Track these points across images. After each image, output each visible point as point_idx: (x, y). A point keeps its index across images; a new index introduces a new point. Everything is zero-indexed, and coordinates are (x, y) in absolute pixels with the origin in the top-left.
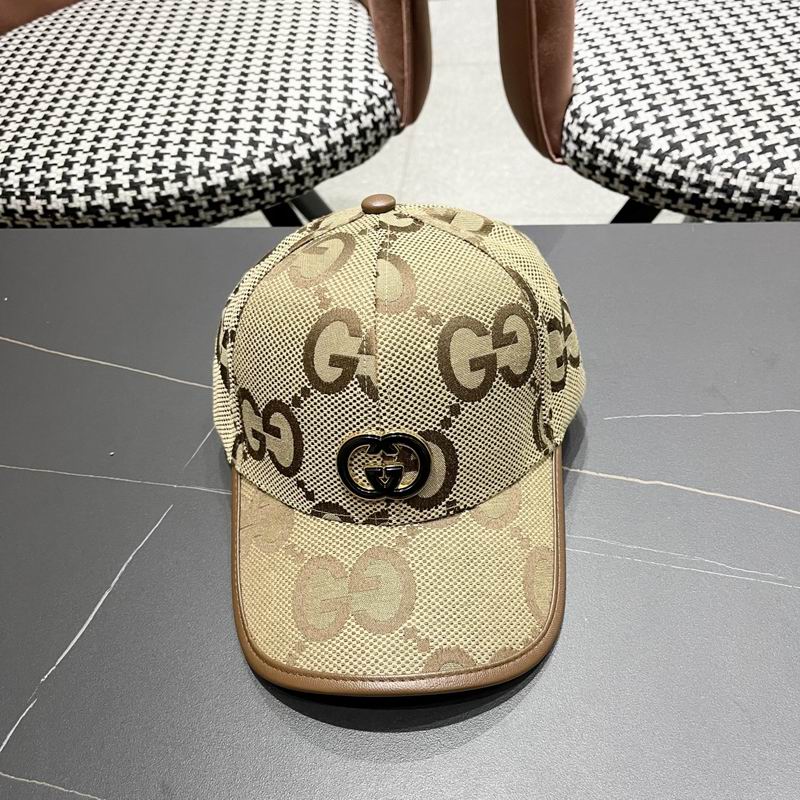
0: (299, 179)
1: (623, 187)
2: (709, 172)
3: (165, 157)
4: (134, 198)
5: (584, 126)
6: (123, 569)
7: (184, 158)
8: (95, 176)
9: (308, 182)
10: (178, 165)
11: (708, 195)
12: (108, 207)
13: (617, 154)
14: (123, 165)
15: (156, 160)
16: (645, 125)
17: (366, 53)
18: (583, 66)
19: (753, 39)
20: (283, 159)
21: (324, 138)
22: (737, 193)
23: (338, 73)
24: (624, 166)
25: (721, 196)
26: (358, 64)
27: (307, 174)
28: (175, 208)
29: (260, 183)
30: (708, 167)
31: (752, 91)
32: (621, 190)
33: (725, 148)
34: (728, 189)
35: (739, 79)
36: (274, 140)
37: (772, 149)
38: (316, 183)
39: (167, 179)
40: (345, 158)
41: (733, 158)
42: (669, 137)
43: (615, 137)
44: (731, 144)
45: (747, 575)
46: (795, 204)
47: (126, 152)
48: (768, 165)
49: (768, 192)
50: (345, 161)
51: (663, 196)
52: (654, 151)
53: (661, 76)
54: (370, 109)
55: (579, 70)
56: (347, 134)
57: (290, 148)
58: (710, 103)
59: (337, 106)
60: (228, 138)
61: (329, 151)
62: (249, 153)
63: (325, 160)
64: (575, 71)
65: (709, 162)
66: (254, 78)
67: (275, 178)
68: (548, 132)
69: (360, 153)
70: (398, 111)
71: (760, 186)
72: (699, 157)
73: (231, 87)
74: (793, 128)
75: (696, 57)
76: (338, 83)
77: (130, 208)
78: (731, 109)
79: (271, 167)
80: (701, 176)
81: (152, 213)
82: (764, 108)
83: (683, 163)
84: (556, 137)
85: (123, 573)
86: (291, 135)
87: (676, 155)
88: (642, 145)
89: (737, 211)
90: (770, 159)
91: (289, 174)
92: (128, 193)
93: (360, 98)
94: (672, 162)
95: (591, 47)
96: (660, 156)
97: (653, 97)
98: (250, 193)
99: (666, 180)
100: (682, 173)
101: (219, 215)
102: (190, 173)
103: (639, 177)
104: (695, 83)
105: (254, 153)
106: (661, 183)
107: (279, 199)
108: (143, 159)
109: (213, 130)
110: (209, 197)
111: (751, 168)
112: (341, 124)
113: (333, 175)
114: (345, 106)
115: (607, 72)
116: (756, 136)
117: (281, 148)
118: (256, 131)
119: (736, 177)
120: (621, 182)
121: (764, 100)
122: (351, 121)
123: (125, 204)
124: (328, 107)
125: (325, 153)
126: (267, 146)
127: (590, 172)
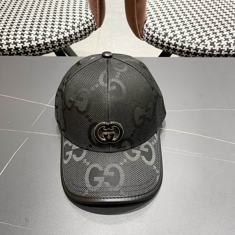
0: (66, 43)
1: (160, 47)
2: (184, 43)
3: (25, 35)
4: (15, 47)
5: (149, 29)
6: (13, 156)
7: (30, 35)
8: (2, 40)
9: (69, 44)
10: (29, 37)
11: (184, 50)
12: (7, 50)
13: (159, 37)
14: (11, 37)
15: (22, 36)
16: (167, 29)
17: (86, 6)
18: (149, 12)
19: (197, 6)
20: (61, 37)
21: (74, 31)
22: (192, 49)
23: (77, 11)
24: (161, 41)
25: (188, 50)
26: (83, 9)
27: (68, 41)
28: (28, 51)
29: (54, 44)
30: (184, 42)
31: (196, 20)
32: (160, 48)
33: (189, 36)
34: (189, 48)
35: (193, 17)
36: (58, 30)
37: (201, 37)
38: (71, 44)
39: (25, 41)
40: (80, 37)
41: (191, 39)
42: (173, 33)
43: (158, 32)
44: (190, 35)
45: (194, 154)
46: (208, 53)
47: (12, 33)
48: (200, 41)
49: (200, 49)
50: (80, 38)
51: (171, 50)
52: (169, 37)
53: (171, 15)
54: (87, 23)
55: (148, 13)
56: (80, 30)
57: (63, 33)
58: (185, 23)
59: (77, 21)
60: (44, 30)
61: (75, 35)
62: (51, 34)
63: (74, 37)
64: (147, 13)
65: (184, 40)
66: (52, 12)
67: (59, 42)
68: (139, 31)
69: (84, 36)
70: (95, 24)
71: (198, 47)
72: (182, 39)
73: (45, 14)
74: (207, 31)
75: (181, 10)
76: (77, 14)
77: (14, 50)
78: (190, 25)
79: (57, 39)
80: (182, 44)
81: (21, 51)
82: (199, 25)
83: (177, 40)
84: (142, 32)
85: (13, 158)
86: (63, 29)
87: (175, 38)
88: (166, 35)
89: (192, 54)
90: (201, 39)
91: (63, 41)
92: (13, 45)
93: (84, 19)
94: (174, 40)
95: (151, 6)
96: (171, 38)
97: (169, 21)
98: (51, 46)
99: (173, 45)
100: (177, 43)
101: (42, 53)
102: (32, 40)
103: (165, 44)
104: (181, 18)
105: (52, 34)
106: (171, 46)
107: (60, 48)
108: (18, 35)
109: (40, 27)
110: (38, 47)
111: (196, 42)
112: (78, 27)
113: (76, 42)
114: (80, 21)
115: (156, 14)
116: (197, 33)
117: (60, 33)
118: (53, 28)
119: (192, 45)
120: (160, 46)
121: (200, 23)
122: (81, 26)
123: (12, 49)
124: (74, 21)
125: (74, 35)
126: (56, 32)
127: (151, 43)
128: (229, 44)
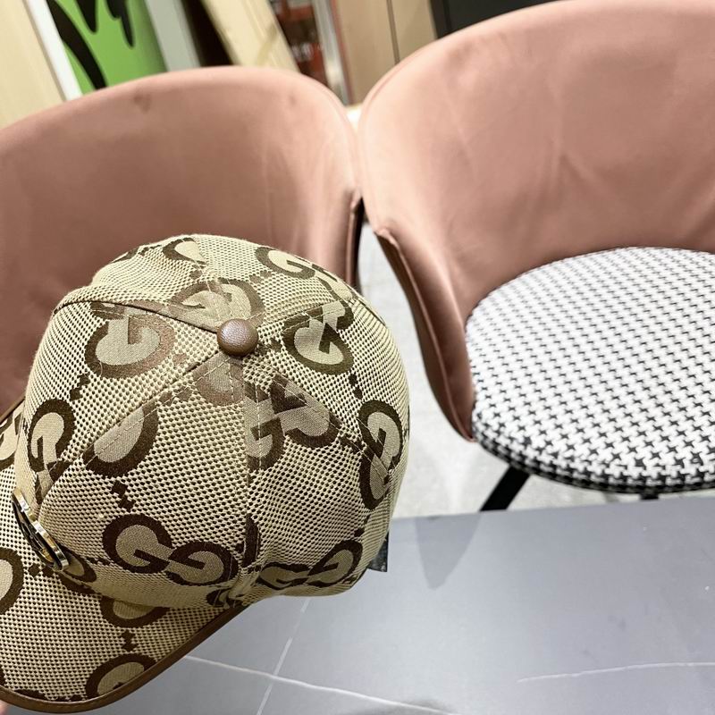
2: (573, 462)
5: (487, 425)
11: (575, 476)
13: (510, 446)
16: (526, 427)
18: (480, 378)
19: (594, 350)
22: (593, 476)
24: (516, 455)
25: (584, 477)
30: (572, 459)
31: (595, 397)
33: (581, 444)
34: (587, 473)
35: (586, 387)
37: (612, 445)
41: (588, 452)
42: (544, 436)
43: (508, 435)
44: (585, 441)
46: (632, 483)
48: (611, 457)
49: (613, 475)
52: (535, 446)
53: (533, 386)
55: (478, 381)
58: (568, 408)
64: (475, 382)
65: (572, 455)
71: (607, 471)
72: (565, 452)
74: (624, 428)
78: (582, 413)
80: (568, 464)
82: (604, 412)
83: (555, 455)
87: (550, 449)
89: (596, 486)
90: (611, 452)
94: (548, 454)
95: (485, 362)
96: (540, 450)
97: (530, 404)
99: (546, 466)
100: (555, 462)
103: (527, 462)
106: (543, 467)
115: (497, 384)
116: (601, 435)
119: (591, 466)
121: (604, 404)
127: (495, 453)
128: (679, 462)
